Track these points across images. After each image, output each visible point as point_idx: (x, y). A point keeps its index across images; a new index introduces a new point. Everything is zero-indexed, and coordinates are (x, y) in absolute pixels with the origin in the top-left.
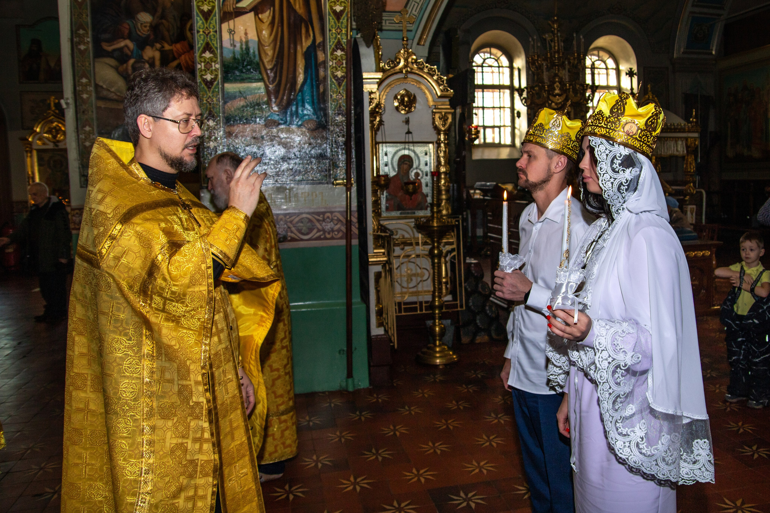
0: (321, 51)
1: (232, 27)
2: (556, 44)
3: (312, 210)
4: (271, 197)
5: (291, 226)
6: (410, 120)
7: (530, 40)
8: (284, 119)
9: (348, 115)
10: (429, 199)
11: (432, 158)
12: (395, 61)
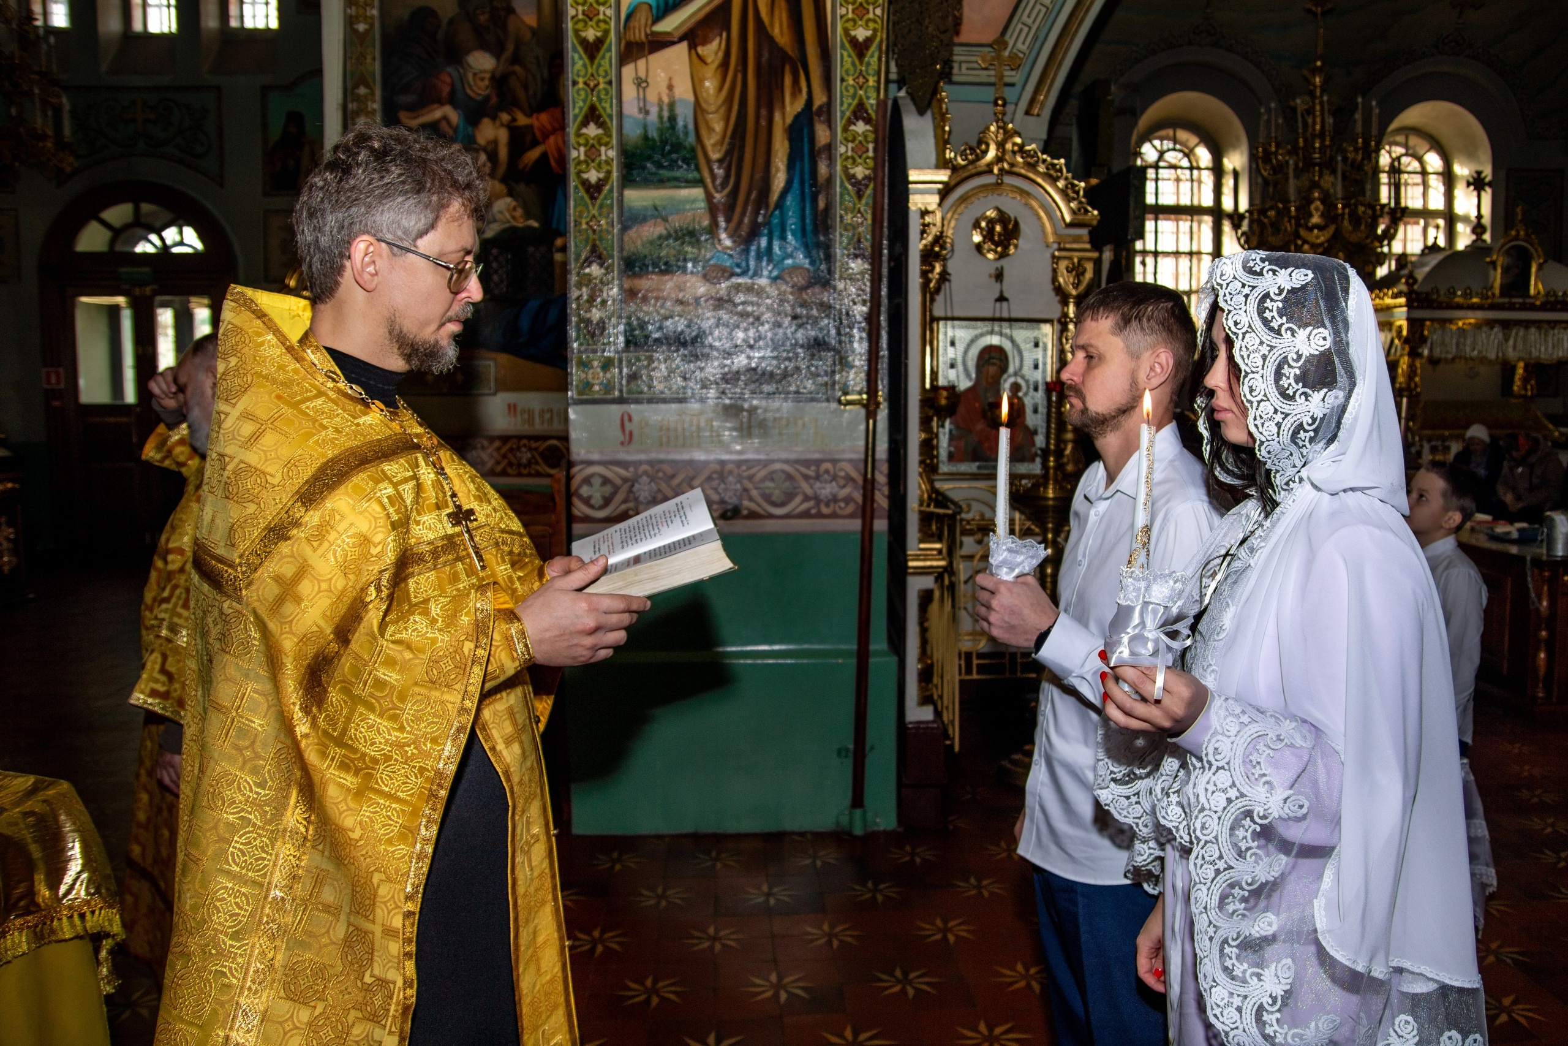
0: (823, 122)
1: (642, 74)
2: (1318, 120)
3: (793, 456)
4: (712, 426)
5: (750, 486)
6: (1006, 273)
7: (1263, 110)
8: (744, 264)
9: (875, 260)
10: (1040, 440)
11: (1049, 353)
12: (977, 148)
